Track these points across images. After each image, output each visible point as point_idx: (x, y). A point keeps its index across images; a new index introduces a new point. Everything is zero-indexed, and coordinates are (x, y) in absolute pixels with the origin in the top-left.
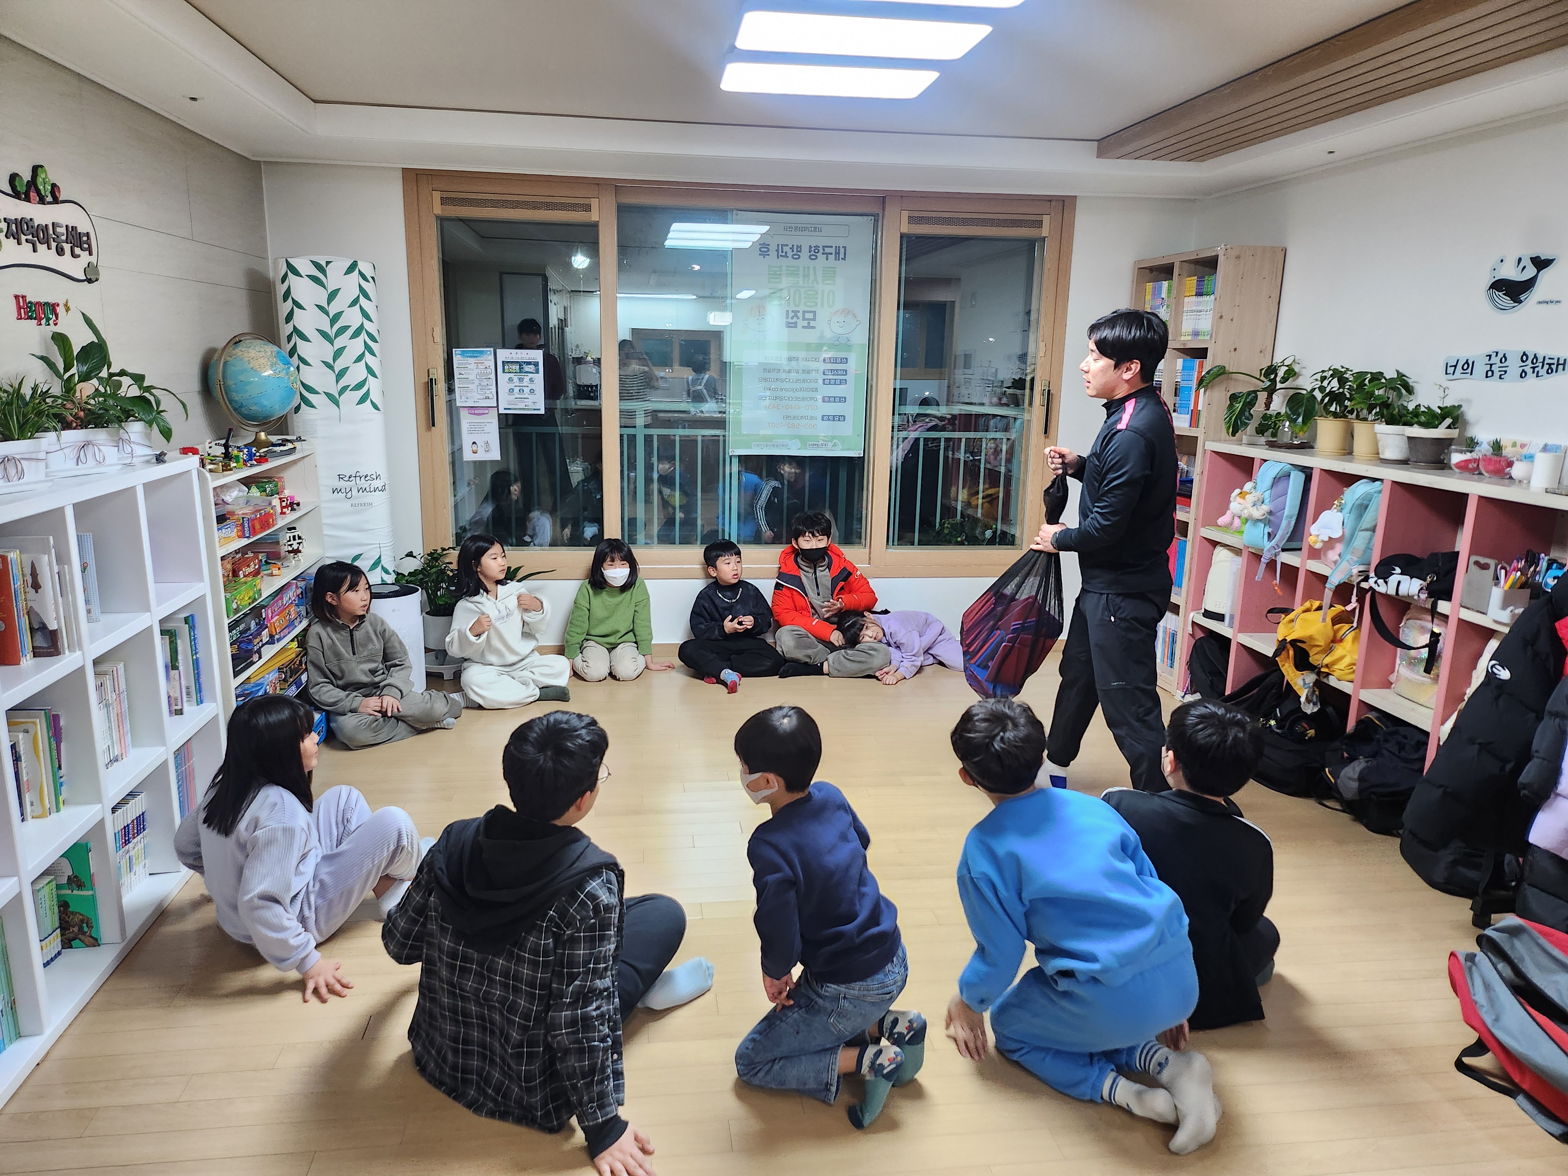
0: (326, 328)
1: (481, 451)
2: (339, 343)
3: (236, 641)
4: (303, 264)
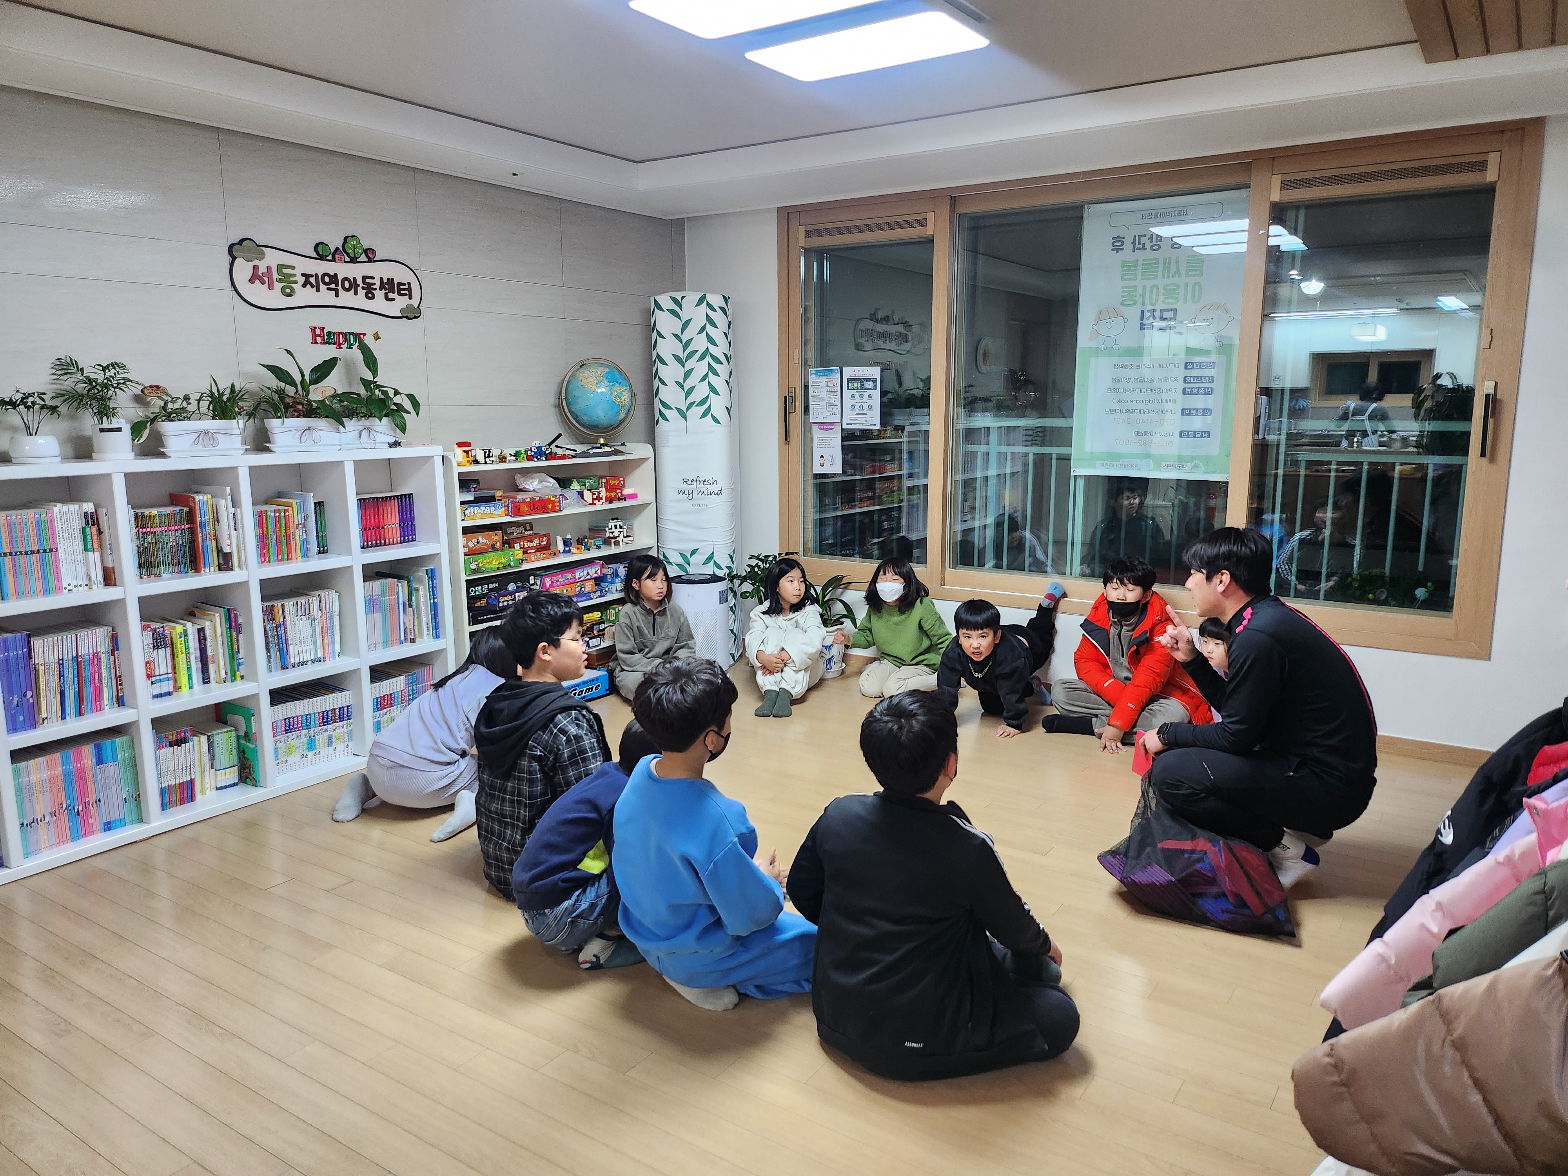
0: (680, 354)
1: (827, 464)
2: (689, 365)
3: (482, 596)
4: (665, 300)
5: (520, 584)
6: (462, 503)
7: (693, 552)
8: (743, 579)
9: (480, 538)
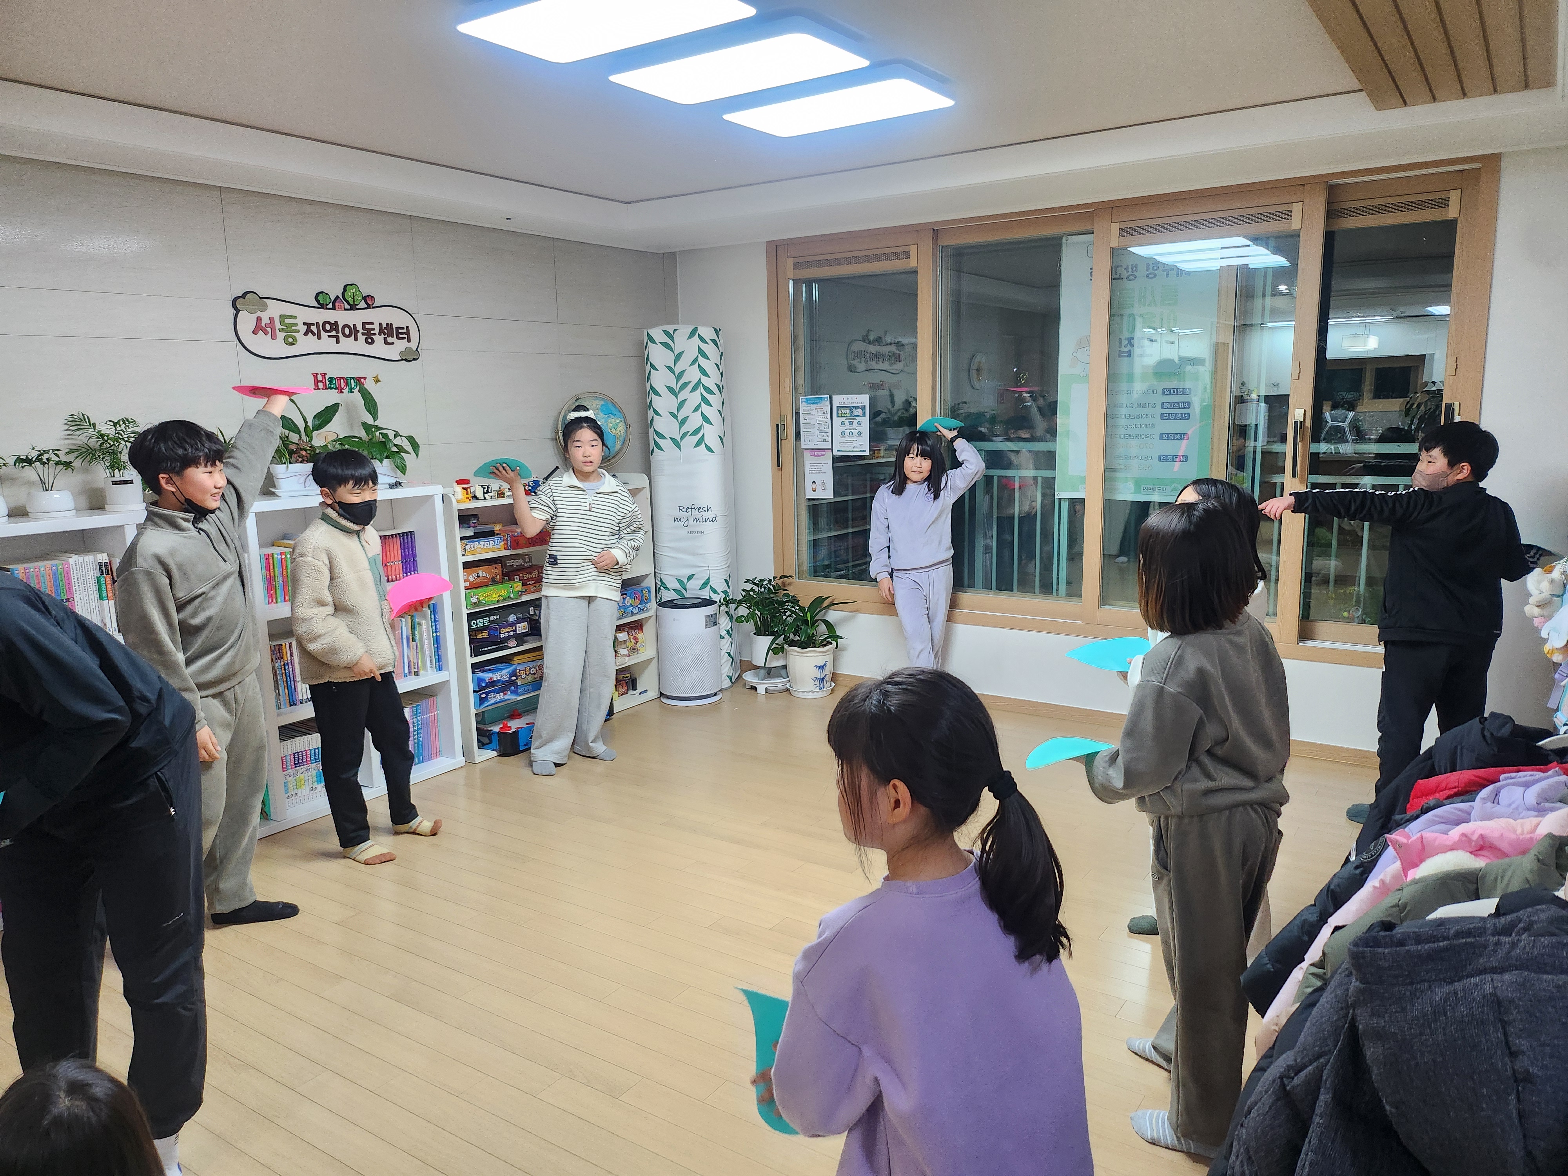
0: (673, 385)
1: (819, 489)
2: (682, 396)
3: (484, 628)
4: (657, 334)
5: (520, 615)
6: (462, 539)
7: (690, 578)
8: (740, 602)
9: (481, 573)
